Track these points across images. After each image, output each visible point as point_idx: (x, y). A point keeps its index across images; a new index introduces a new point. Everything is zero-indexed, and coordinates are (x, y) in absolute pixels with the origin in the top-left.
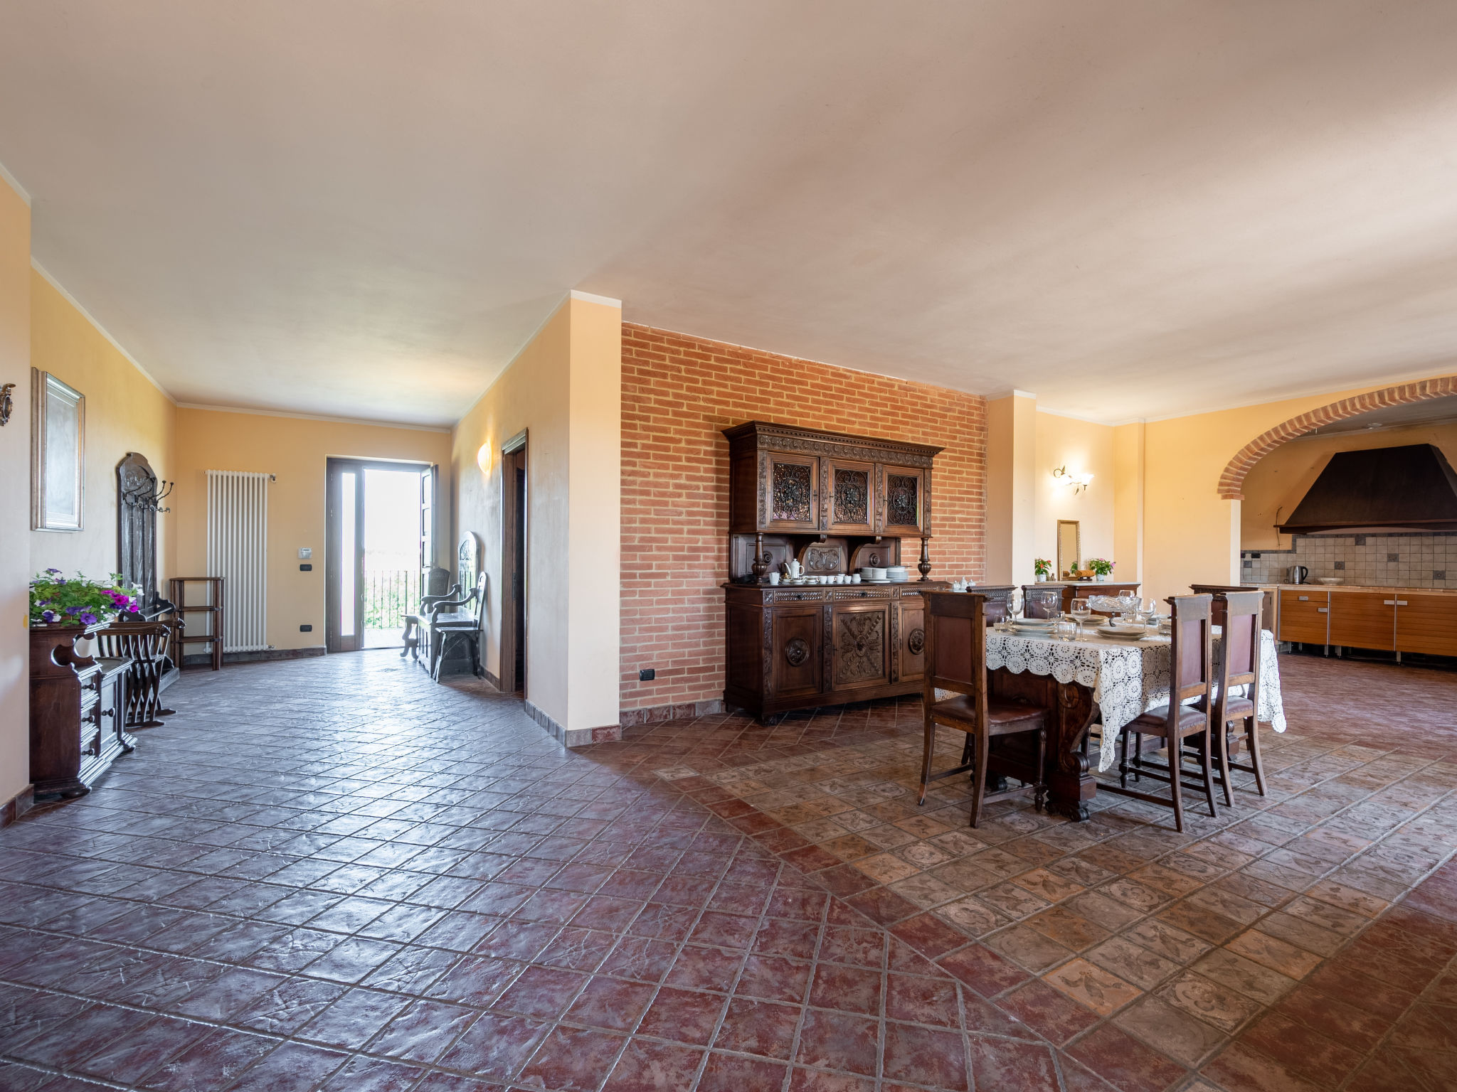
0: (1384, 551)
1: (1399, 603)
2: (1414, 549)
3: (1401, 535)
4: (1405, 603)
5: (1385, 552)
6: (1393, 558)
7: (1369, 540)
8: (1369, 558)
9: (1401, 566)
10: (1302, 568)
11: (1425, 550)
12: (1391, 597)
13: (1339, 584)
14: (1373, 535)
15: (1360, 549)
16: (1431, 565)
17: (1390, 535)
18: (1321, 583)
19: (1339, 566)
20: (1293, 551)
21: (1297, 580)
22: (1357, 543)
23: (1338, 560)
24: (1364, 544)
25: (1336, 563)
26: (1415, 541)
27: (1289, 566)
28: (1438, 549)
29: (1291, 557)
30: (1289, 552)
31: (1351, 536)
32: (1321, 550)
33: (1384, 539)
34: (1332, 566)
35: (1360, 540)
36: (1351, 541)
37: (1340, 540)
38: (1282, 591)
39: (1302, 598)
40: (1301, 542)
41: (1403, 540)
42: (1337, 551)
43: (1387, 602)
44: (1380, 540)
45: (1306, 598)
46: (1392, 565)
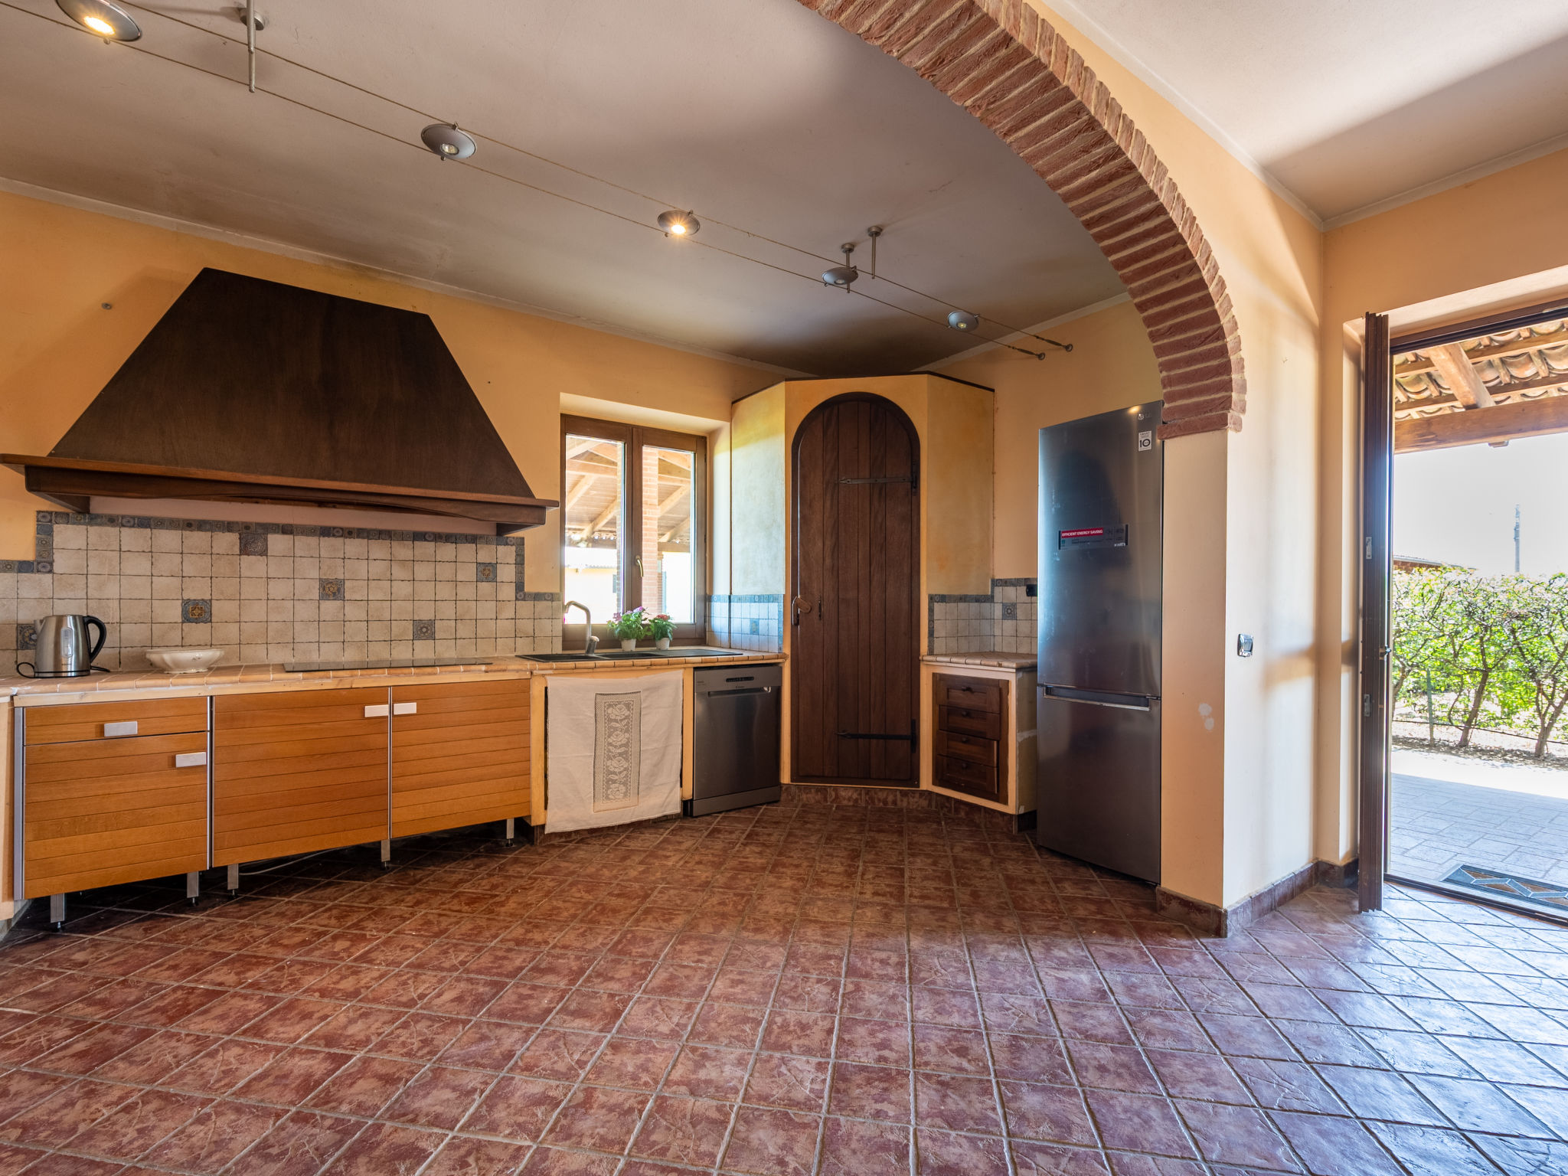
0: (311, 572)
1: (402, 709)
2: (378, 568)
3: (349, 533)
4: (410, 708)
5: (315, 574)
6: (332, 590)
7: (277, 543)
8: (278, 589)
9: (353, 611)
10: (86, 621)
11: (398, 572)
12: (377, 695)
13: (215, 669)
14: (286, 530)
15: (252, 565)
16: (409, 605)
17: (326, 532)
18: (158, 670)
19: (196, 612)
20: (42, 563)
21: (71, 664)
22: (244, 550)
23: (192, 595)
24: (264, 553)
25: (186, 603)
26: (379, 549)
27: (25, 616)
28: (423, 571)
29: (33, 585)
30: (24, 567)
31: (228, 527)
32: (142, 565)
33: (313, 541)
34: (175, 612)
35: (251, 539)
36: (229, 541)
37: (198, 539)
38: (32, 712)
39: (113, 729)
40: (69, 536)
41: (354, 546)
42: (188, 570)
43: (372, 711)
44: (304, 543)
45: (130, 727)
46: (330, 607)
